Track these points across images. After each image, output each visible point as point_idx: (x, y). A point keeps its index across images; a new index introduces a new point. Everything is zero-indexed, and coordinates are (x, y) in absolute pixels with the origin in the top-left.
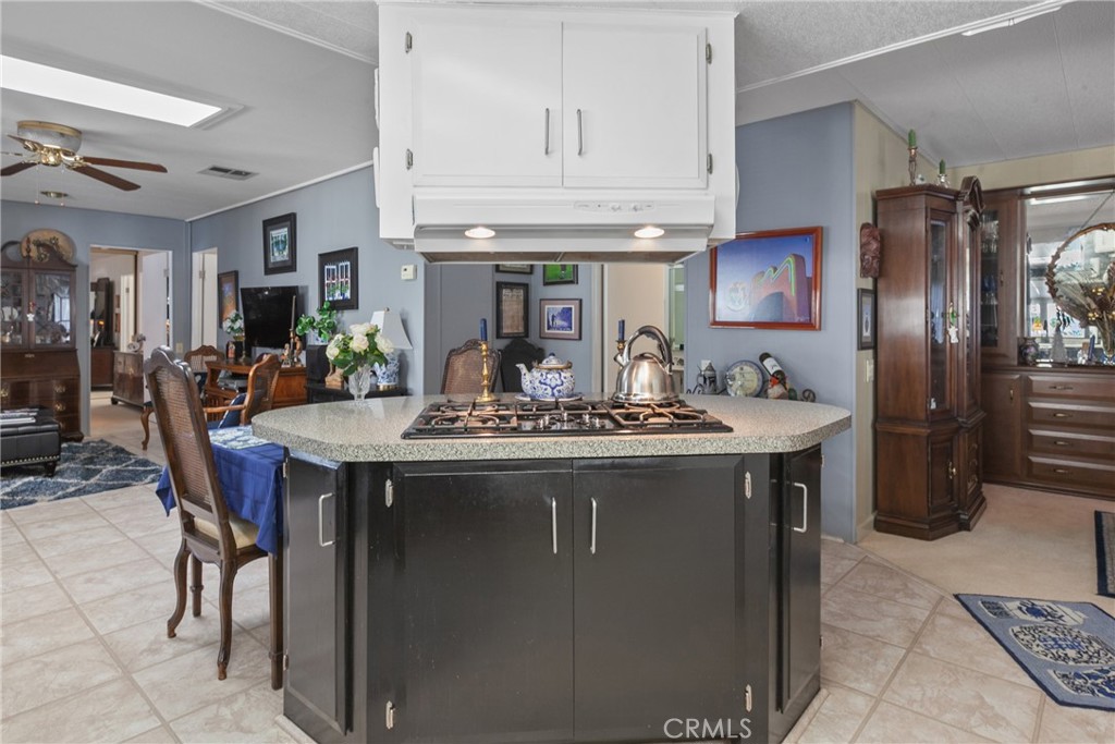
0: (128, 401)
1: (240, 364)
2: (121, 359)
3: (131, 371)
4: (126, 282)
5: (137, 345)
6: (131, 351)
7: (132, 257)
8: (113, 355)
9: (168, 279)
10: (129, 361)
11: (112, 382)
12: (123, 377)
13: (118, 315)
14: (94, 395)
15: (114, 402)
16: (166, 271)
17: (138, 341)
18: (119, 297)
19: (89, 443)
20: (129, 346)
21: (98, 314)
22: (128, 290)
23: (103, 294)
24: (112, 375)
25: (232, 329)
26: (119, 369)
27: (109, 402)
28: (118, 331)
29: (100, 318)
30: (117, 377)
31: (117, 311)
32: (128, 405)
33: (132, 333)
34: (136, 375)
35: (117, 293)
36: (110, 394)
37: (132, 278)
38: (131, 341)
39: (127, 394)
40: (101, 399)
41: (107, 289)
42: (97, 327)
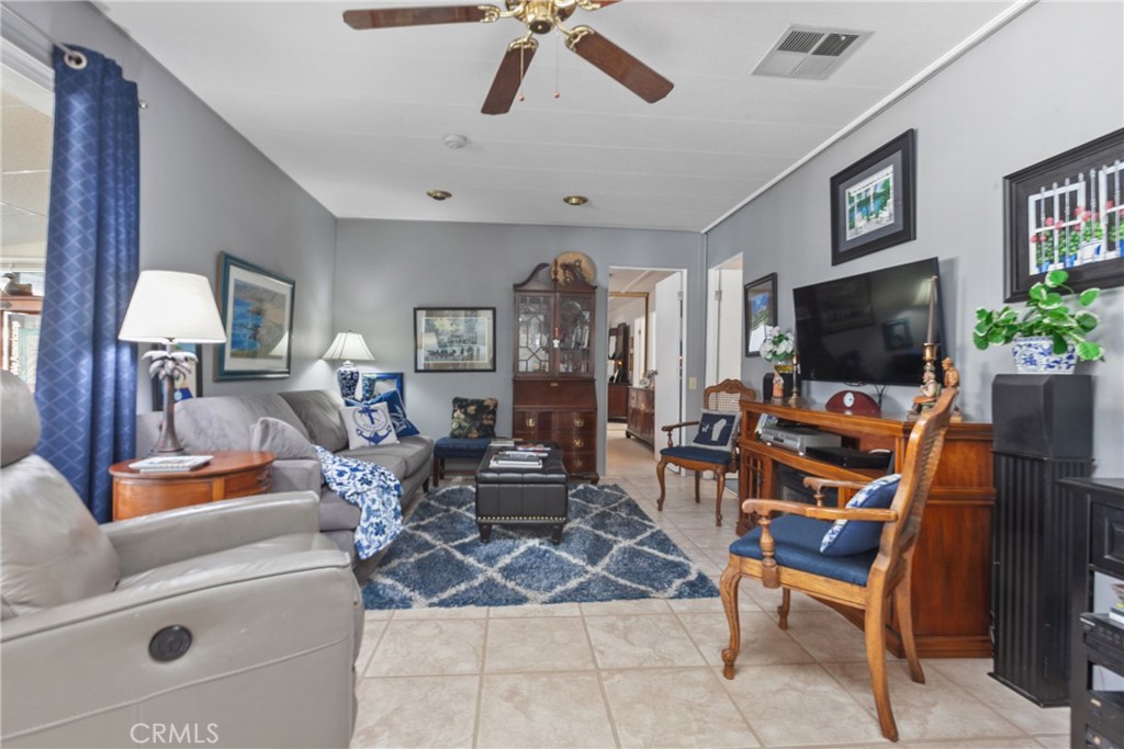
0: (639, 435)
1: (789, 406)
2: (633, 394)
3: (643, 407)
4: (639, 324)
5: (648, 381)
6: (642, 387)
7: (644, 299)
8: (628, 390)
9: (682, 302)
10: (641, 397)
11: (626, 415)
12: (636, 412)
13: (632, 355)
14: (610, 426)
15: (628, 435)
16: (681, 294)
17: (649, 377)
18: (633, 339)
19: (603, 487)
20: (641, 382)
21: (617, 356)
22: (640, 332)
23: (621, 337)
24: (627, 410)
25: (774, 354)
26: (633, 404)
27: (623, 435)
28: (632, 369)
29: (619, 359)
30: (631, 411)
31: (631, 351)
32: (639, 440)
33: (643, 371)
34: (647, 411)
35: (631, 335)
36: (625, 426)
37: (643, 320)
38: (641, 377)
39: (639, 428)
40: (616, 431)
41: (624, 333)
42: (617, 366)
